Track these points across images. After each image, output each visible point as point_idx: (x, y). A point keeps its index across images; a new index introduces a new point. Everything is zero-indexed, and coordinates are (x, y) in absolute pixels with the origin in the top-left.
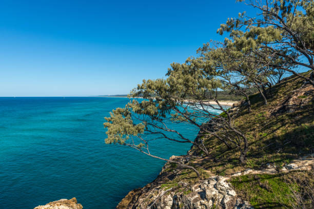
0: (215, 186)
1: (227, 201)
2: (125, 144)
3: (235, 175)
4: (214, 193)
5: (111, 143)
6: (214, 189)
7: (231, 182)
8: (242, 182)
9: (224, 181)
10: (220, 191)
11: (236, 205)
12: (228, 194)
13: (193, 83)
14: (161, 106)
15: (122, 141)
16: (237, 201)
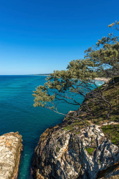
0: (93, 131)
1: (99, 139)
2: (44, 107)
3: (104, 124)
4: (92, 134)
5: (36, 107)
6: (92, 132)
7: (102, 129)
8: (107, 129)
9: (98, 128)
10: (96, 133)
11: (104, 142)
12: (100, 135)
13: (82, 74)
14: (64, 86)
15: (43, 105)
16: (104, 139)
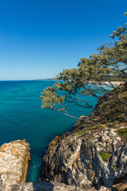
0: (108, 134)
1: (115, 143)
2: (53, 109)
3: (120, 128)
4: (107, 138)
5: (44, 108)
6: (107, 136)
7: (118, 132)
8: (125, 132)
9: (114, 131)
10: (111, 137)
11: (120, 146)
12: (116, 139)
13: (94, 70)
14: (74, 85)
15: (51, 107)
16: (121, 143)
